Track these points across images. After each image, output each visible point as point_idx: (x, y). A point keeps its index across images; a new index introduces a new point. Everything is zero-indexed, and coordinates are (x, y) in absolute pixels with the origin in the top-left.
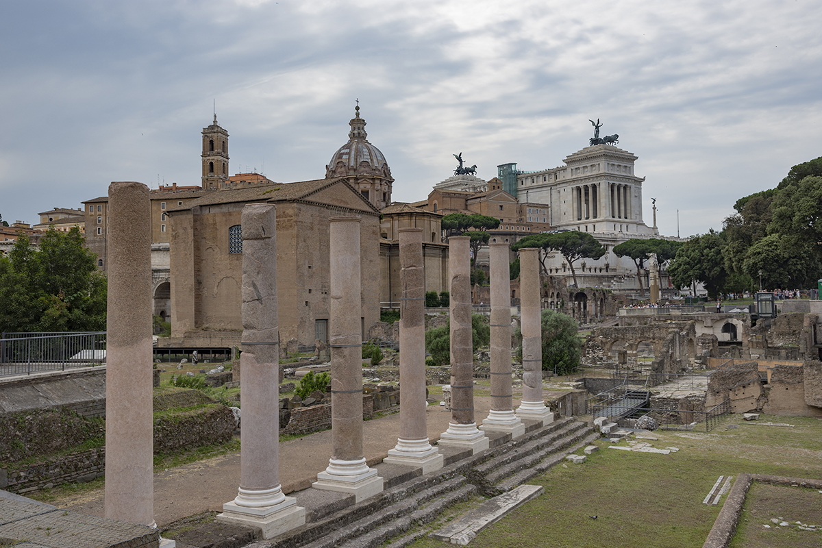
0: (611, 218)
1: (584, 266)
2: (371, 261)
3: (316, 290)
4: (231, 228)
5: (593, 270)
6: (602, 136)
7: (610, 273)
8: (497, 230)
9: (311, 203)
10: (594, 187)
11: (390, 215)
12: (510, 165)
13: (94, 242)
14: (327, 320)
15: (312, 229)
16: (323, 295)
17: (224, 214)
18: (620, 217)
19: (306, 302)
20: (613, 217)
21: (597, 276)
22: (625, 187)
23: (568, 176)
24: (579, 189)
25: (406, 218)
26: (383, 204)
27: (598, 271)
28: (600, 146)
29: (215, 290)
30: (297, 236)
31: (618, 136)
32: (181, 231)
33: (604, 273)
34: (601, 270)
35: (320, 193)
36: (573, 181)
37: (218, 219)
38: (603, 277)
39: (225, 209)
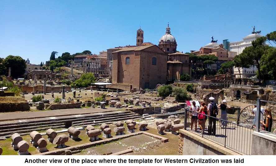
1: (245, 71)
3: (146, 75)
4: (126, 58)
5: (248, 72)
6: (255, 31)
7: (254, 74)
9: (145, 52)
11: (174, 55)
12: (226, 40)
13: (109, 60)
14: (149, 83)
15: (145, 58)
16: (148, 76)
23: (244, 43)
26: (173, 52)
27: (250, 73)
30: (140, 61)
31: (261, 31)
33: (252, 73)
34: (251, 73)
39: (125, 52)
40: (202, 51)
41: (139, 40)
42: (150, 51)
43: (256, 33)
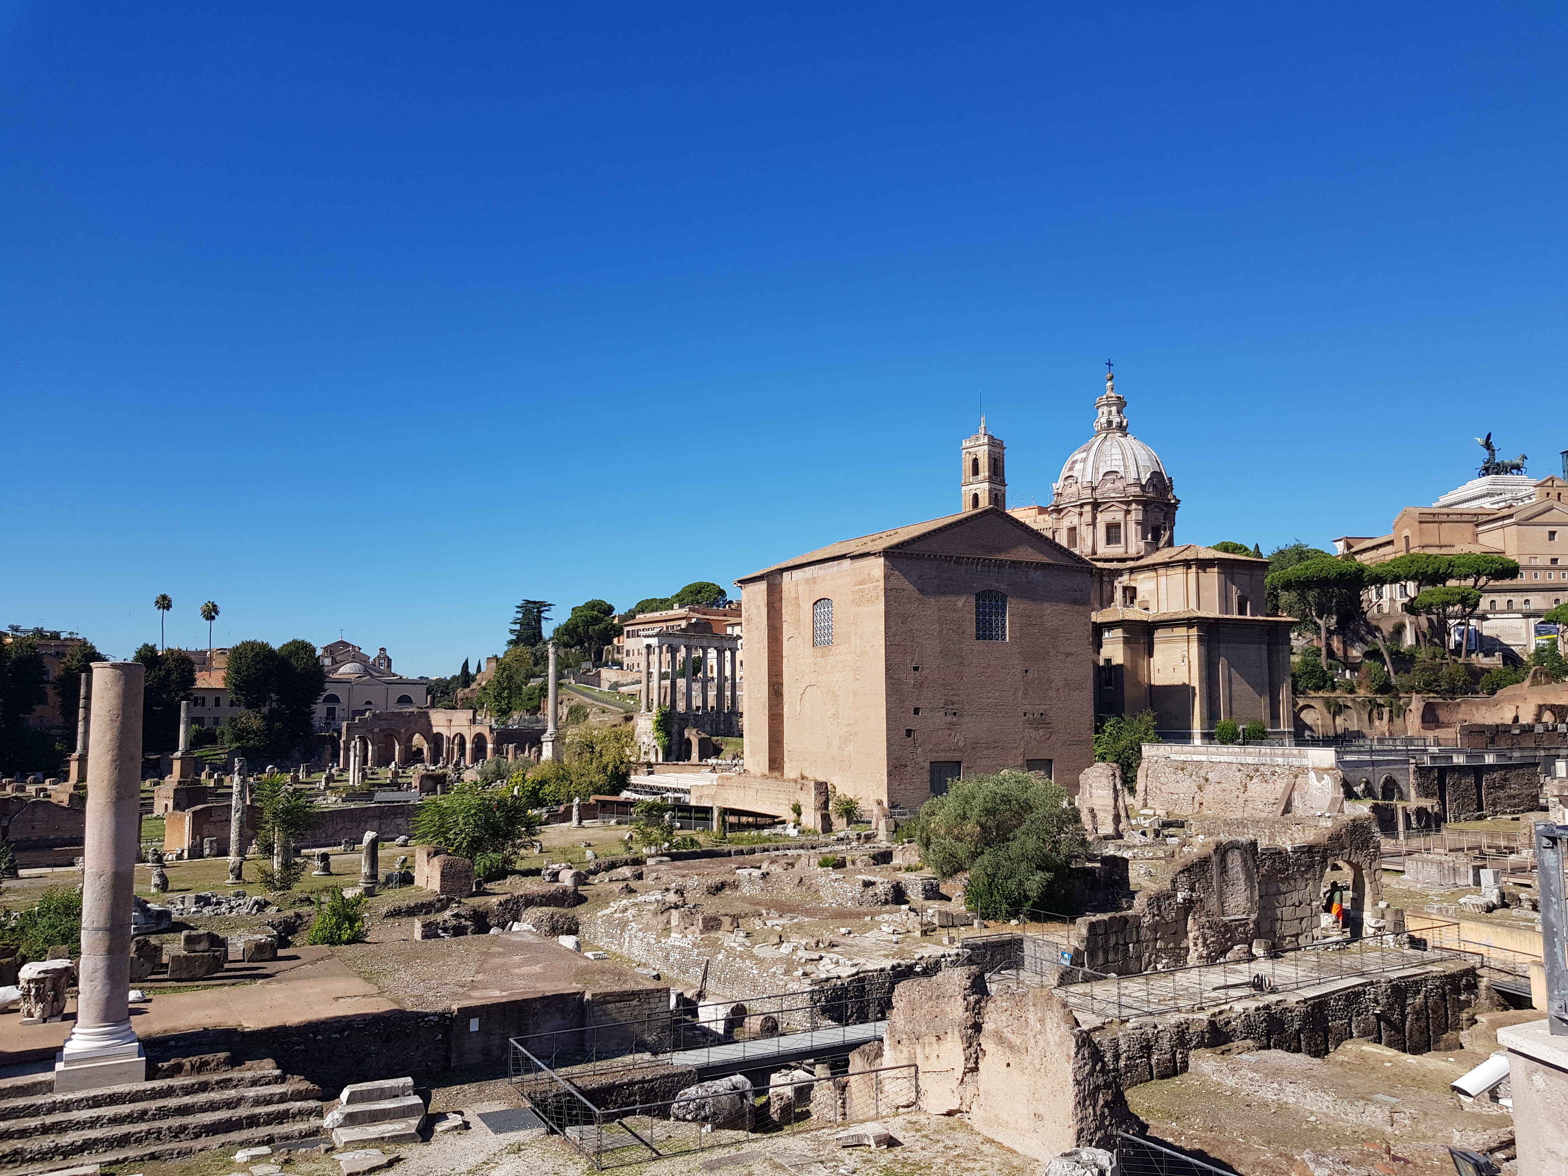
2: (1068, 655)
3: (932, 710)
4: (815, 603)
8: (1514, 582)
9: (919, 557)
11: (1153, 567)
14: (959, 763)
16: (949, 718)
17: (807, 582)
19: (909, 733)
25: (1180, 570)
29: (796, 708)
30: (888, 615)
37: (801, 590)
39: (805, 573)
40: (1407, 532)
41: (976, 496)
42: (950, 552)
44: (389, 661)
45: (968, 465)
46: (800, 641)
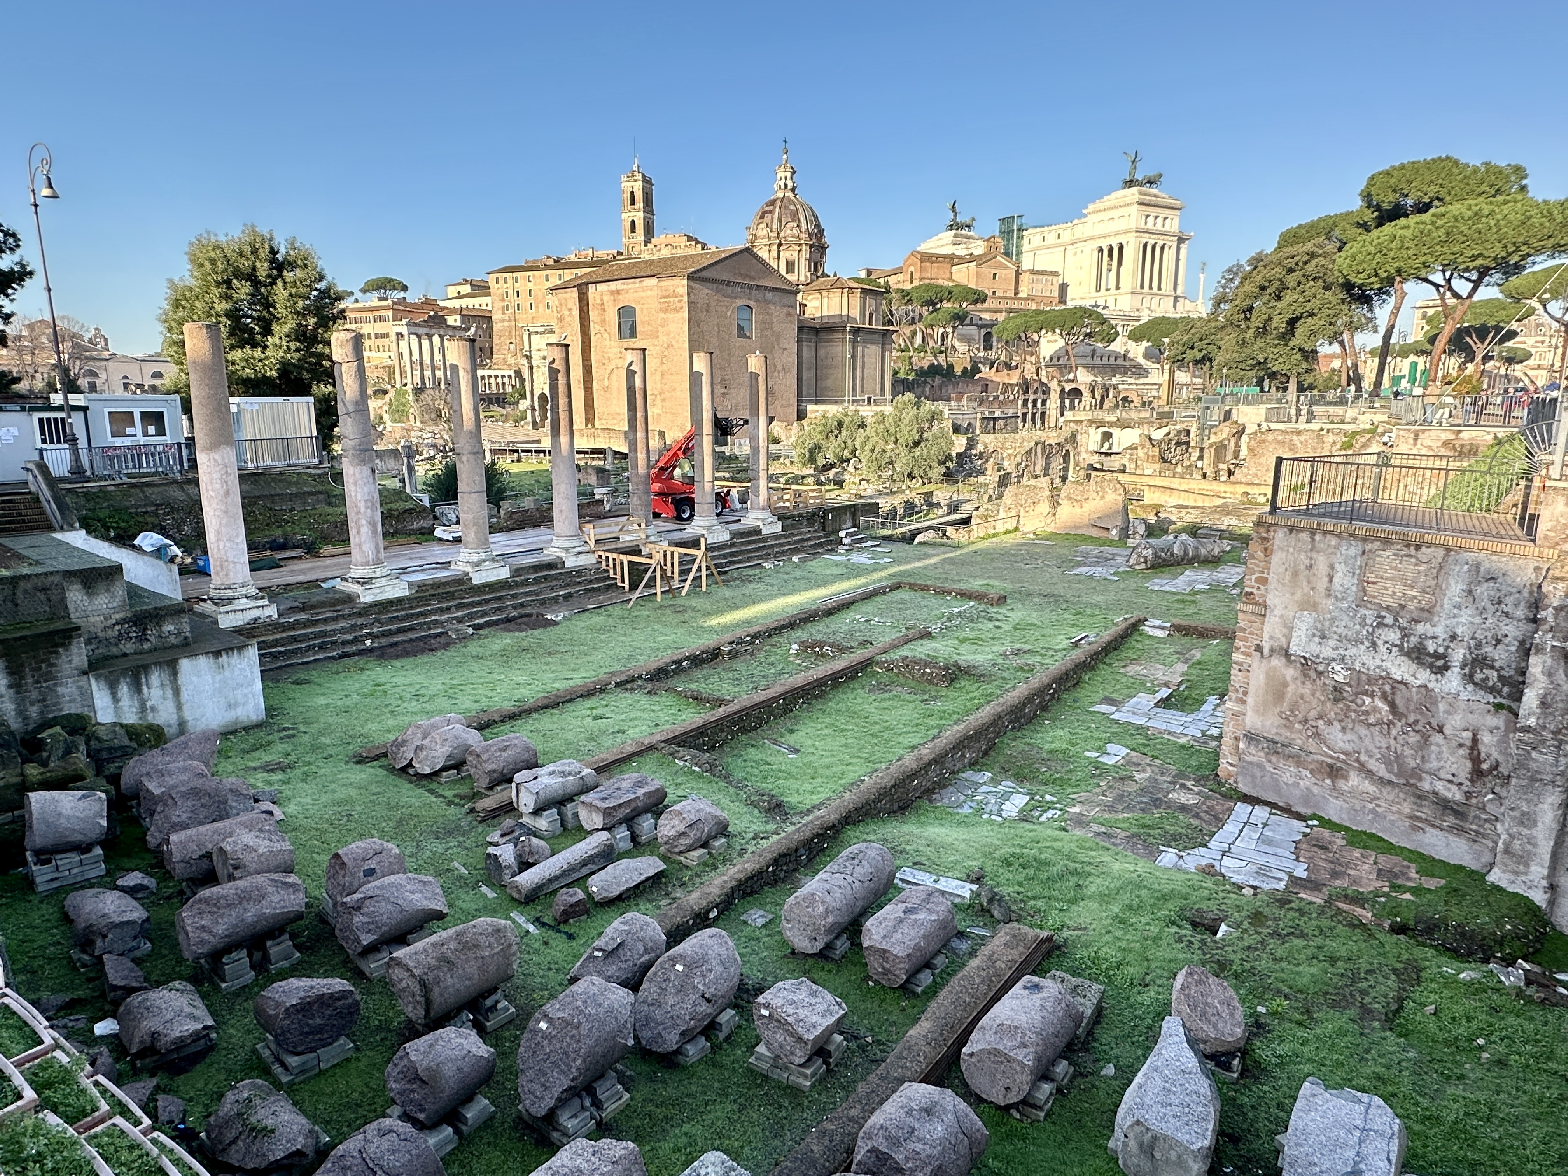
0: (1139, 290)
2: (785, 349)
4: (620, 310)
5: (1105, 359)
6: (1139, 177)
7: (1127, 364)
8: (985, 306)
9: (707, 280)
10: (1121, 248)
11: (819, 291)
13: (503, 321)
17: (612, 293)
18: (1151, 288)
20: (1142, 287)
21: (1110, 366)
22: (1162, 248)
23: (1089, 231)
24: (1101, 250)
25: (836, 293)
28: (1135, 190)
29: (606, 383)
30: (690, 321)
31: (1161, 175)
32: (567, 313)
33: (1120, 362)
34: (1116, 358)
35: (718, 267)
36: (1093, 238)
37: (606, 298)
38: (1118, 367)
39: (613, 286)
40: (912, 269)
41: (633, 222)
42: (725, 277)
43: (1141, 185)
44: (106, 340)
45: (627, 196)
46: (606, 336)
